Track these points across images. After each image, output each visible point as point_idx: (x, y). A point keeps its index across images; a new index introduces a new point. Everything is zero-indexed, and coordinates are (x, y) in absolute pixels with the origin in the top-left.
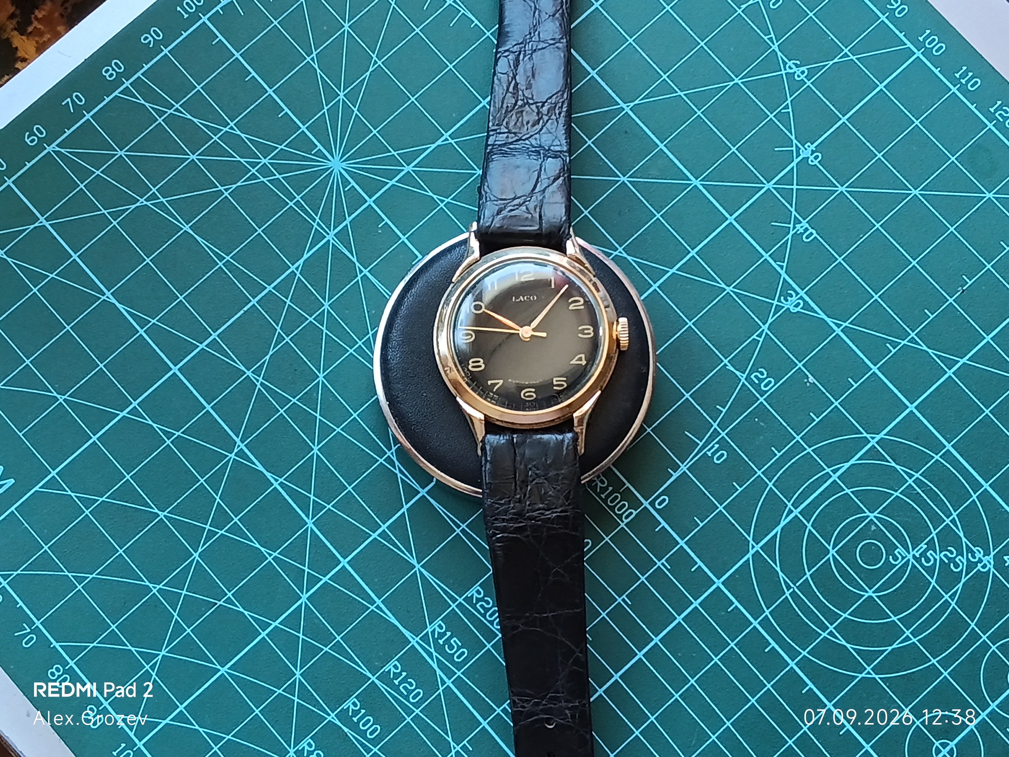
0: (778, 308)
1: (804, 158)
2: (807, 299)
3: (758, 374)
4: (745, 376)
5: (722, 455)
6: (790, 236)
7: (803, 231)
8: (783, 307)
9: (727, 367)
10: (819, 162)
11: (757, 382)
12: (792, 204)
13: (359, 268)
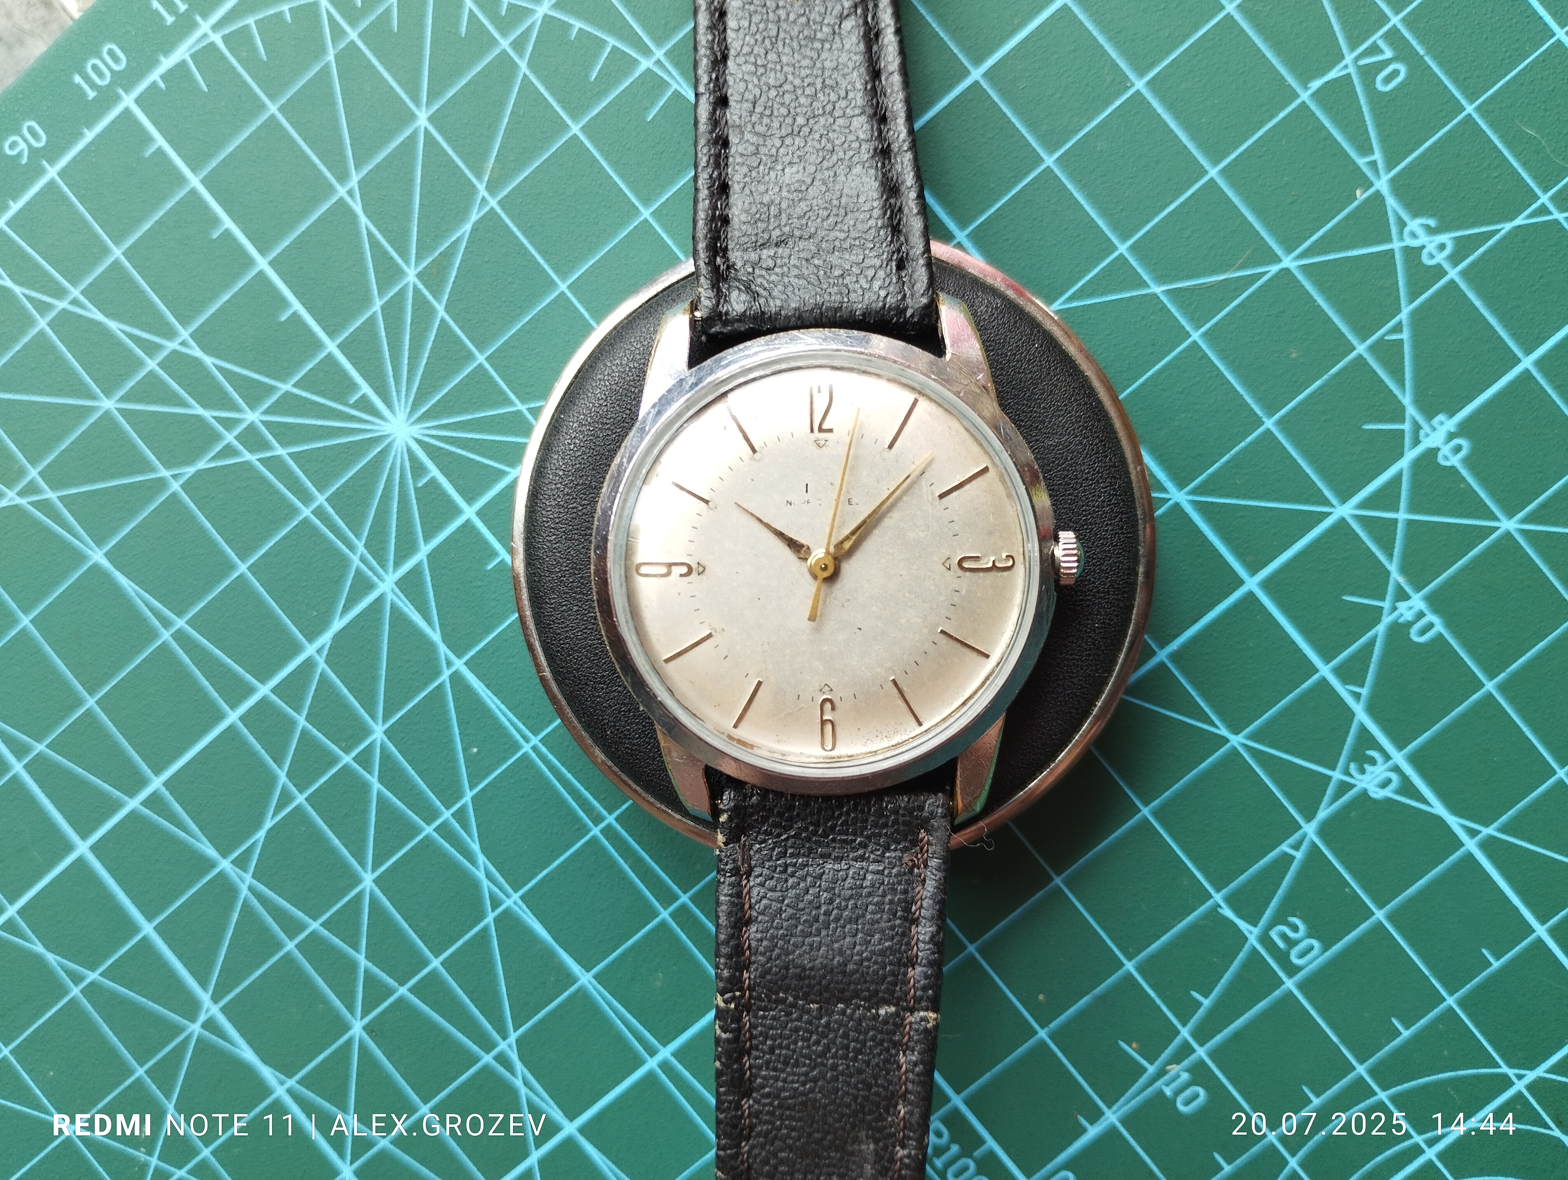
0: (1343, 787)
1: (1428, 449)
2: (1408, 770)
3: (1284, 929)
4: (1256, 931)
5: (1196, 1095)
6: (1381, 628)
7: (1411, 619)
8: (1352, 786)
9: (1219, 910)
10: (1462, 461)
11: (1281, 944)
12: (1392, 554)
13: (446, 655)
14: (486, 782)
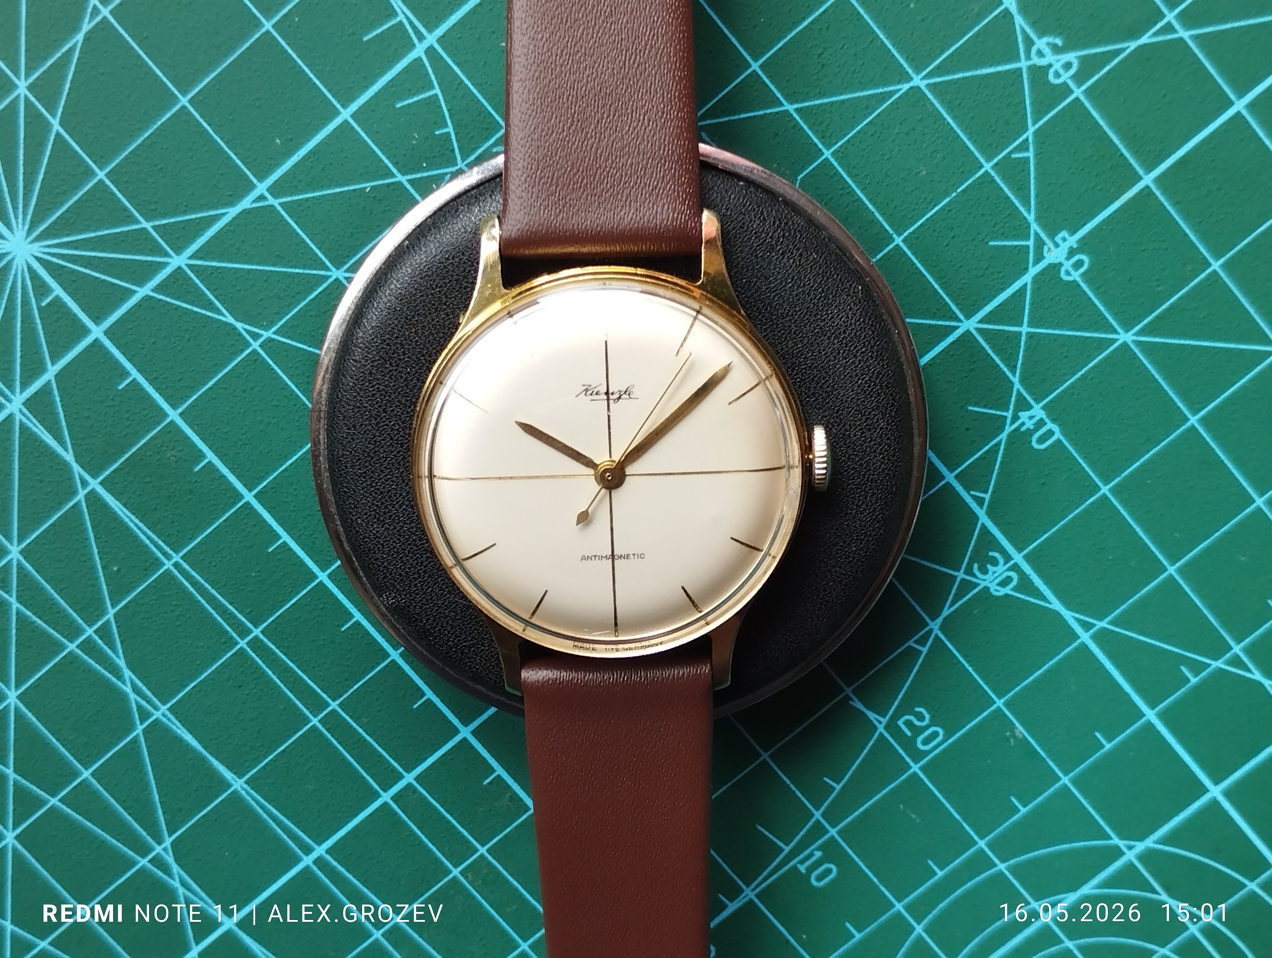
0: (967, 586)
1: (1050, 264)
2: (1027, 569)
3: (912, 718)
4: (884, 721)
5: (828, 872)
6: (1004, 436)
7: (1032, 427)
8: (977, 585)
9: (851, 703)
10: (1083, 275)
11: (909, 734)
12: (1015, 366)
13: (80, 475)
14: (128, 599)
